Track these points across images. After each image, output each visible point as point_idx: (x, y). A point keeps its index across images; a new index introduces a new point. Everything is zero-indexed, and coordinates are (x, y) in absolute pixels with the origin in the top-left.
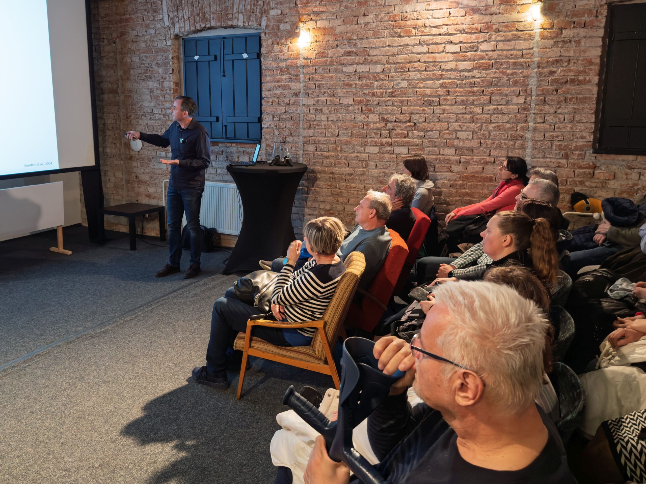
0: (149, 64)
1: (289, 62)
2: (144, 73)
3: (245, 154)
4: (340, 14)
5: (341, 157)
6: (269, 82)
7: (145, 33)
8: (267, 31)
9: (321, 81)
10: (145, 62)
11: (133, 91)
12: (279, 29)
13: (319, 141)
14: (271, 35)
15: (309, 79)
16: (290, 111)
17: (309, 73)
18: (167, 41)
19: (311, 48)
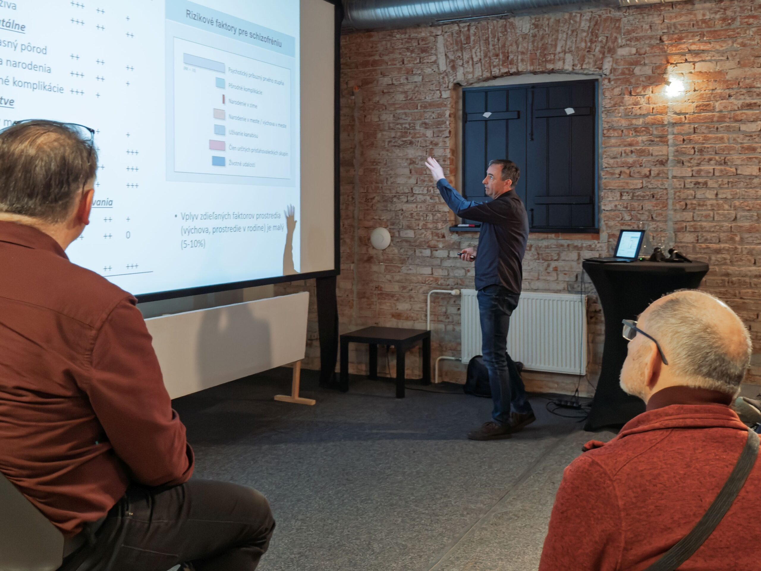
0: (409, 124)
1: (649, 119)
2: (402, 136)
3: (571, 249)
4: (734, 53)
5: (742, 252)
6: (614, 146)
7: (405, 81)
8: (612, 77)
9: (703, 143)
10: (401, 121)
11: (380, 162)
12: (632, 73)
13: (702, 228)
14: (619, 82)
15: (684, 140)
16: (650, 186)
17: (683, 132)
18: (443, 93)
19: (686, 99)
